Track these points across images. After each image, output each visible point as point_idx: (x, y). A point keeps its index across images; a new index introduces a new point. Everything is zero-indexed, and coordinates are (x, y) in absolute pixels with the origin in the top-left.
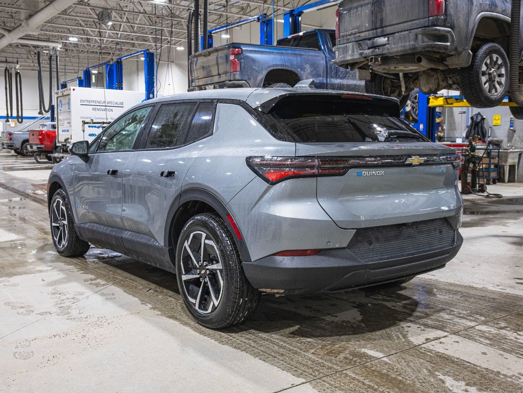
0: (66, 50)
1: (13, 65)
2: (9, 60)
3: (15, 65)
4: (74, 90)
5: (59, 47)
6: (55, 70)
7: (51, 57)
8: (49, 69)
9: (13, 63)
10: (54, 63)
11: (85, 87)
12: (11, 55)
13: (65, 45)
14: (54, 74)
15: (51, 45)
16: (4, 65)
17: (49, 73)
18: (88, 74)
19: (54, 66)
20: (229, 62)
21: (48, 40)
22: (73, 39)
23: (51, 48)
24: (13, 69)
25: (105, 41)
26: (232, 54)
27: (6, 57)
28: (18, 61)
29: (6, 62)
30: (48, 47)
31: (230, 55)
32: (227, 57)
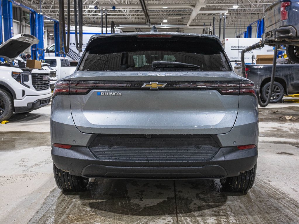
0: (230, 14)
1: (208, 27)
2: (206, 24)
3: (210, 26)
4: (227, 40)
5: (226, 13)
6: (223, 28)
7: (220, 20)
8: (219, 28)
9: (208, 25)
10: (222, 23)
11: (248, 38)
12: (208, 21)
13: (230, 11)
14: (222, 31)
15: (221, 12)
16: (203, 27)
17: (219, 30)
18: (250, 29)
19: (222, 25)
20: (280, 13)
21: (220, 9)
22: (235, 7)
23: (221, 14)
24: (209, 29)
25: (258, 6)
26: (283, 7)
27: (204, 22)
28: (211, 24)
29: (204, 25)
30: (219, 14)
31: (281, 8)
32: (279, 9)
